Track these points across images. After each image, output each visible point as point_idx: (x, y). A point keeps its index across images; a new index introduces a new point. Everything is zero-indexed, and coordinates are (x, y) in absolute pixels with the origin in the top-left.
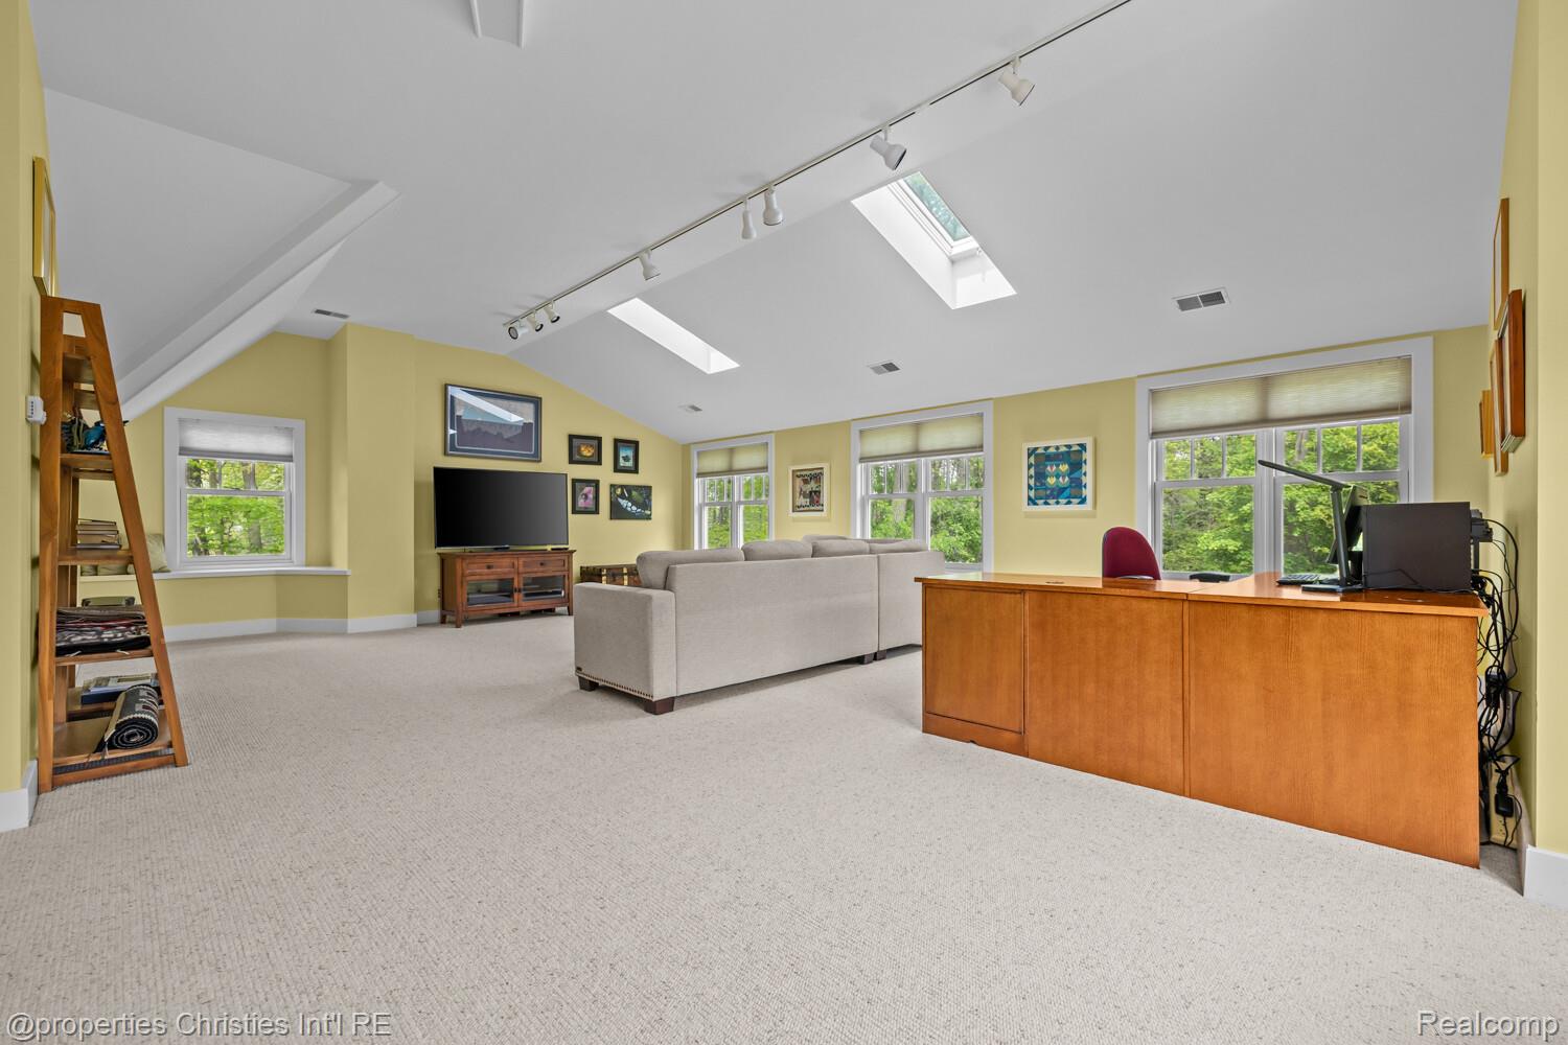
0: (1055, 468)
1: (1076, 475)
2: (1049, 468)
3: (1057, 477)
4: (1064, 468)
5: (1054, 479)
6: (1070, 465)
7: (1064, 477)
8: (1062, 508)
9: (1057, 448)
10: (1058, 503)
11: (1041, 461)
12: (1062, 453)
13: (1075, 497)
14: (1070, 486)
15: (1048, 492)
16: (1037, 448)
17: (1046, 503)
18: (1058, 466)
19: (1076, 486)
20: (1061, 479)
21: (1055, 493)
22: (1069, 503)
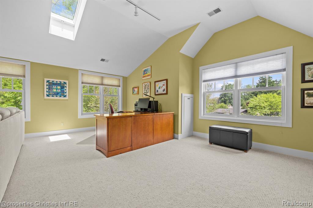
0: (56, 87)
1: (63, 90)
2: (54, 87)
3: (57, 89)
4: (59, 87)
5: (56, 90)
6: (61, 87)
7: (59, 90)
8: (58, 98)
9: (57, 82)
10: (57, 96)
11: (51, 85)
12: (58, 83)
13: (62, 95)
14: (61, 92)
15: (54, 93)
16: (50, 81)
17: (53, 96)
18: (57, 87)
19: (63, 92)
20: (58, 90)
21: (56, 94)
22: (60, 97)
